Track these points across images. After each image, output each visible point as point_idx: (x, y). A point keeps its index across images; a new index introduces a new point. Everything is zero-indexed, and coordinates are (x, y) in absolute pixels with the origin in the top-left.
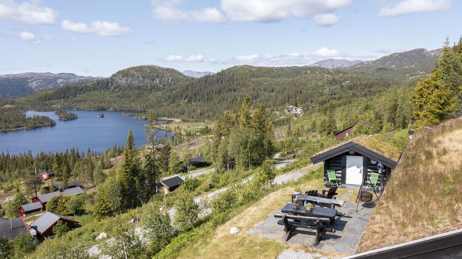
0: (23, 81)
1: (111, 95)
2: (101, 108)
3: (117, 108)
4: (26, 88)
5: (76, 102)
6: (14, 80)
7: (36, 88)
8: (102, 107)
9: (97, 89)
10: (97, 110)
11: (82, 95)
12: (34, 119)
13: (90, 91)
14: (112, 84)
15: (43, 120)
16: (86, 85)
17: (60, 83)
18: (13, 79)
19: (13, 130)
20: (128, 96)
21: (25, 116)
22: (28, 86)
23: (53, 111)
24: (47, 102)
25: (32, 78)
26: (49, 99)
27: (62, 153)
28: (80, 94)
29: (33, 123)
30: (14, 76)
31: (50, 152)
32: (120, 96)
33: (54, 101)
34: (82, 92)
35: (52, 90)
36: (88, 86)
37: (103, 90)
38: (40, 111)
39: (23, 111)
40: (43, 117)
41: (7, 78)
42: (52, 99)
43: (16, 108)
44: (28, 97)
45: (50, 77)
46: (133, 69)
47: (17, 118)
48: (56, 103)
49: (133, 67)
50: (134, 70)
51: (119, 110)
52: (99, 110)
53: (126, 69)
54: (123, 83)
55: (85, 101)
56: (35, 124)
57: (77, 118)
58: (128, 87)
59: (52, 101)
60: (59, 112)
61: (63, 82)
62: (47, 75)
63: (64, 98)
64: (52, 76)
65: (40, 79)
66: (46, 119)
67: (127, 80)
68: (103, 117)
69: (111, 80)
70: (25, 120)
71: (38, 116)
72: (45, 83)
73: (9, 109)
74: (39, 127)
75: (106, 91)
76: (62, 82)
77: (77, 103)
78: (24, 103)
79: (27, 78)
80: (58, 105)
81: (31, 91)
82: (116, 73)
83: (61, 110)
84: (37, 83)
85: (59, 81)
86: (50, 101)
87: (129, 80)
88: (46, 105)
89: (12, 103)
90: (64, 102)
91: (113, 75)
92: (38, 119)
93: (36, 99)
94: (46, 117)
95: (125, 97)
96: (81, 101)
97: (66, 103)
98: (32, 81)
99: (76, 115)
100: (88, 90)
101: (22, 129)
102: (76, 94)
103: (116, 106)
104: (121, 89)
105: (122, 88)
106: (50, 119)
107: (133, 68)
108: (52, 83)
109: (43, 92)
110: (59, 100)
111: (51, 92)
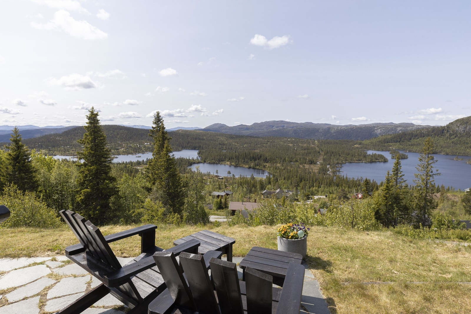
0: (371, 129)
1: (446, 141)
2: (433, 152)
3: (450, 152)
4: (372, 134)
5: (409, 145)
6: (365, 128)
7: (380, 134)
9: (431, 136)
11: (415, 140)
12: (372, 156)
13: (424, 137)
14: (448, 131)
15: (378, 157)
16: (421, 131)
17: (399, 131)
18: (364, 128)
19: (356, 162)
20: (465, 143)
21: (366, 153)
22: (374, 133)
23: (389, 151)
24: (386, 144)
25: (378, 126)
26: (388, 142)
28: (414, 139)
29: (371, 159)
30: (365, 125)
32: (455, 142)
33: (391, 144)
34: (417, 138)
35: (391, 135)
36: (423, 133)
37: (438, 136)
38: (378, 151)
39: (366, 150)
40: (379, 155)
41: (360, 127)
42: (390, 143)
43: (361, 148)
44: (371, 140)
45: (391, 126)
47: (360, 154)
48: (392, 146)
54: (460, 131)
55: (419, 144)
56: (372, 159)
57: (407, 158)
58: (466, 134)
59: (389, 144)
60: (393, 152)
61: (402, 130)
62: (390, 125)
63: (399, 142)
64: (393, 125)
65: (383, 128)
66: (381, 157)
67: (466, 128)
69: (447, 127)
70: (365, 156)
71: (375, 154)
72: (387, 131)
73: (357, 148)
74: (375, 162)
75: (441, 137)
76: (401, 130)
77: (410, 146)
78: (368, 144)
79: (374, 127)
80: (394, 147)
81: (376, 136)
82: (454, 121)
83: (395, 151)
84: (381, 130)
85: (399, 129)
86: (388, 144)
87: (468, 128)
88: (384, 146)
89: (360, 144)
90: (399, 145)
91: (450, 123)
92: (375, 156)
93: (377, 141)
94: (381, 155)
95: (460, 143)
96: (414, 145)
97: (401, 146)
98: (377, 129)
99: (407, 156)
100: (422, 136)
101: (362, 162)
102: (410, 139)
103: (448, 150)
104: (457, 136)
105: (458, 135)
106: (384, 157)
108: (392, 130)
109: (384, 137)
110: (395, 144)
111: (389, 137)
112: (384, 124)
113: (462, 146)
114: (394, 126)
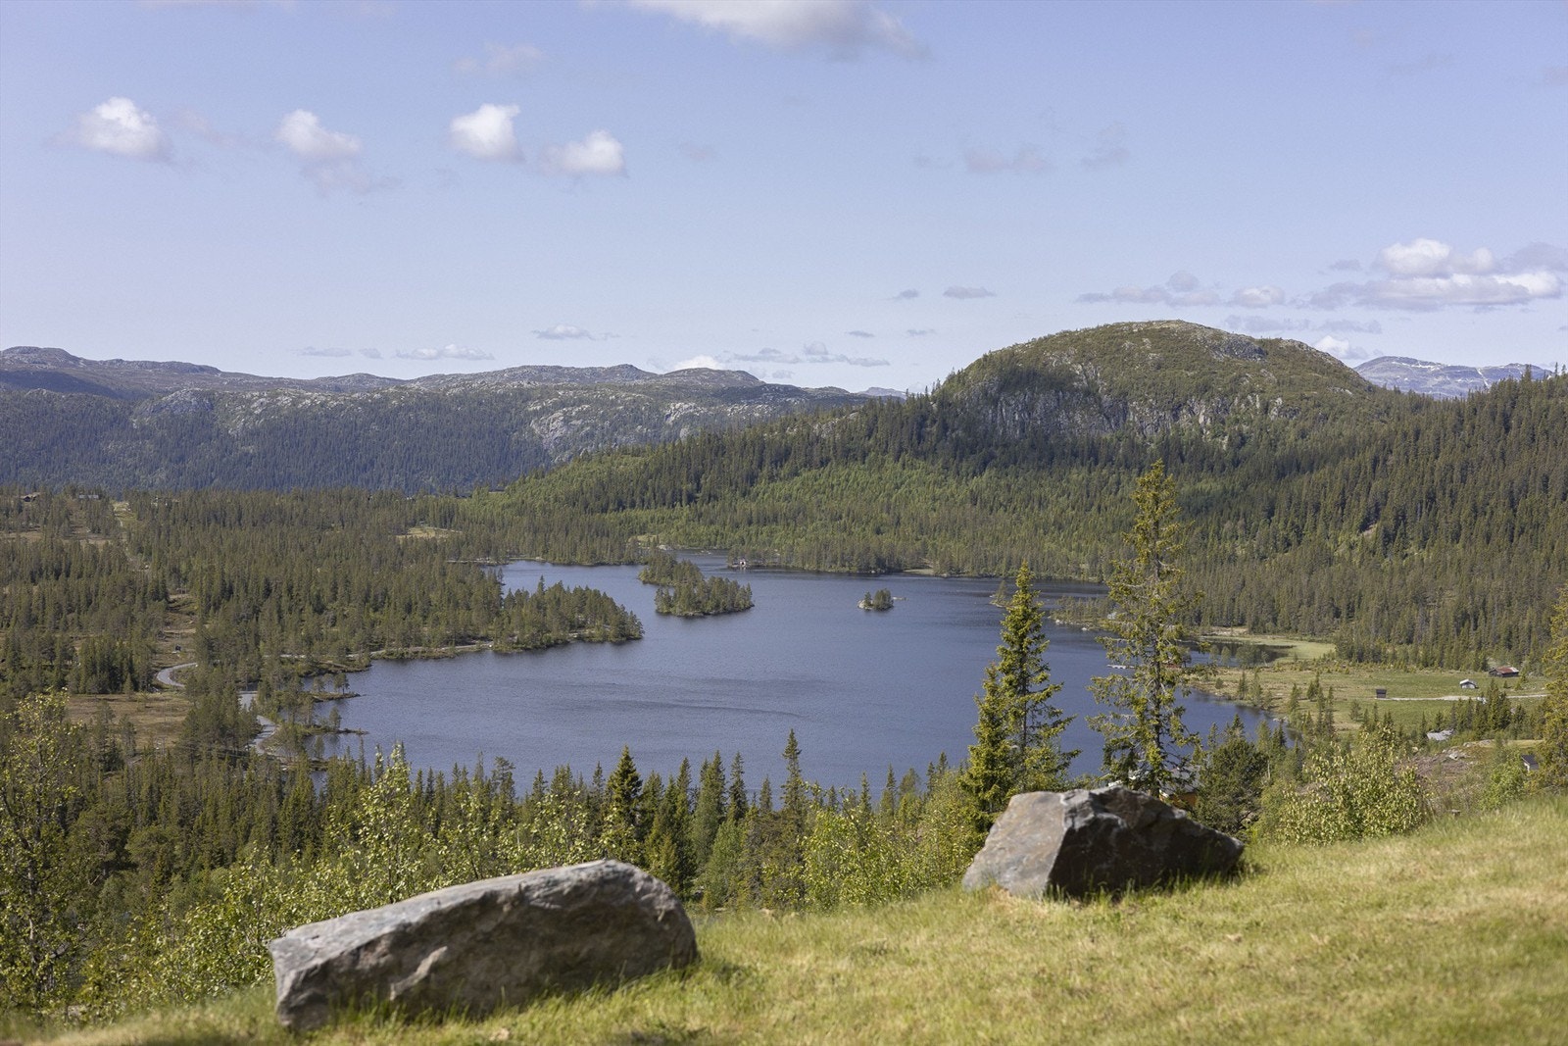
0: (506, 411)
1: (938, 491)
2: (880, 562)
3: (966, 561)
4: (514, 447)
5: (750, 523)
6: (461, 404)
7: (562, 444)
8: (885, 553)
9: (865, 455)
10: (854, 569)
11: (781, 488)
12: (540, 606)
13: (824, 463)
14: (945, 427)
15: (581, 611)
16: (810, 428)
17: (676, 423)
18: (460, 399)
19: (437, 651)
20: (1030, 498)
21: (498, 584)
22: (526, 435)
23: (631, 563)
24: (610, 517)
25: (546, 393)
26: (621, 506)
27: (658, 780)
28: (772, 479)
29: (533, 624)
30: (464, 381)
31: (598, 773)
32: (985, 495)
33: (641, 514)
34: (785, 471)
35: (636, 453)
36: (818, 439)
37: (897, 459)
38: (570, 564)
39: (490, 560)
40: (583, 595)
41: (429, 394)
42: (633, 506)
43: (459, 544)
44: (519, 491)
45: (631, 389)
46: (1064, 347)
47: (459, 591)
48: (650, 527)
49: (1064, 335)
50: (1072, 351)
51: (975, 573)
52: (864, 574)
53: (1023, 347)
54: (1003, 423)
55: (797, 517)
56: (543, 628)
57: (748, 608)
58: (1033, 446)
59: (633, 513)
60: (661, 571)
61: (692, 416)
62: (618, 380)
63: (691, 499)
64: (640, 382)
65: (581, 401)
66: (596, 604)
67: (1029, 409)
68: (884, 606)
69: (941, 405)
70: (494, 607)
71: (559, 587)
72: (607, 423)
73: (430, 546)
74: (561, 644)
75: (913, 467)
76: (688, 418)
77: (753, 528)
78: (498, 521)
79: (525, 396)
80: (662, 536)
81: (538, 459)
82: (971, 367)
83: (673, 563)
84: (567, 421)
85: (678, 408)
86: (622, 515)
87: (1039, 407)
88: (602, 532)
89: (446, 519)
90: (688, 520)
91: (951, 378)
92: (558, 602)
93: (556, 500)
94: (596, 593)
95: (1010, 501)
96: (775, 519)
97: (702, 529)
98: (545, 411)
99: (747, 593)
100: (817, 459)
101: (480, 651)
102: (752, 479)
103: (957, 550)
104: (993, 457)
105: (997, 453)
106: (615, 607)
107: (1067, 339)
108: (637, 420)
109: (595, 467)
110: (666, 511)
111: (628, 465)
112: (577, 374)
113: (1018, 518)
114: (647, 389)
